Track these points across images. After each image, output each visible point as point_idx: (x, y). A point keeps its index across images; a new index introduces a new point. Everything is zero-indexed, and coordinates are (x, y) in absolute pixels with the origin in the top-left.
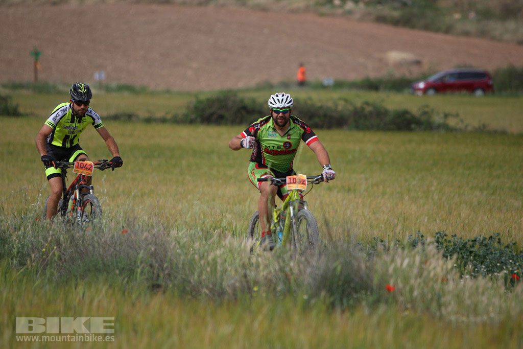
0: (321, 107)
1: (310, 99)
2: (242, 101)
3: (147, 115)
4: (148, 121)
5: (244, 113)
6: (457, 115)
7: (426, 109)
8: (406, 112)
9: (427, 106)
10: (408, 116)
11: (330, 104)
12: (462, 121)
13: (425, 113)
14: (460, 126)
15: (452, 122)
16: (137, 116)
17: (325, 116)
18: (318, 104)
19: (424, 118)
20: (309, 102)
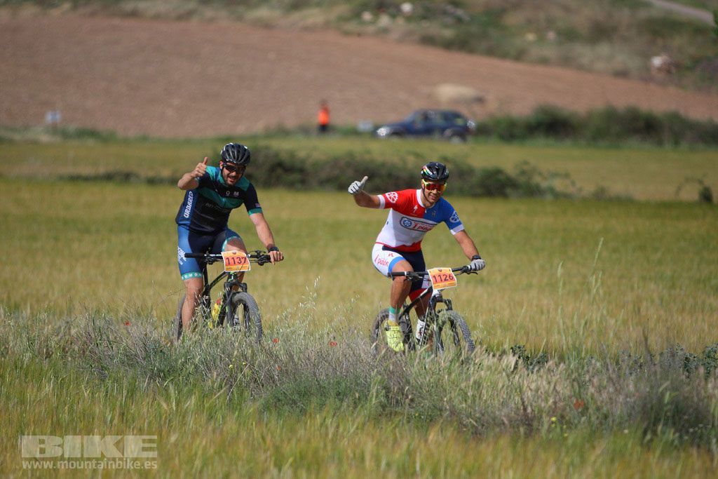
0: (383, 165)
1: (369, 152)
2: (276, 155)
3: (151, 174)
4: (152, 182)
5: (279, 171)
6: (567, 176)
7: (526, 168)
8: (498, 172)
9: (526, 163)
10: (501, 177)
11: (395, 160)
12: (573, 183)
13: (523, 173)
14: (570, 190)
15: (558, 185)
16: (137, 176)
17: (390, 175)
18: (379, 159)
19: (522, 180)
20: (367, 157)
